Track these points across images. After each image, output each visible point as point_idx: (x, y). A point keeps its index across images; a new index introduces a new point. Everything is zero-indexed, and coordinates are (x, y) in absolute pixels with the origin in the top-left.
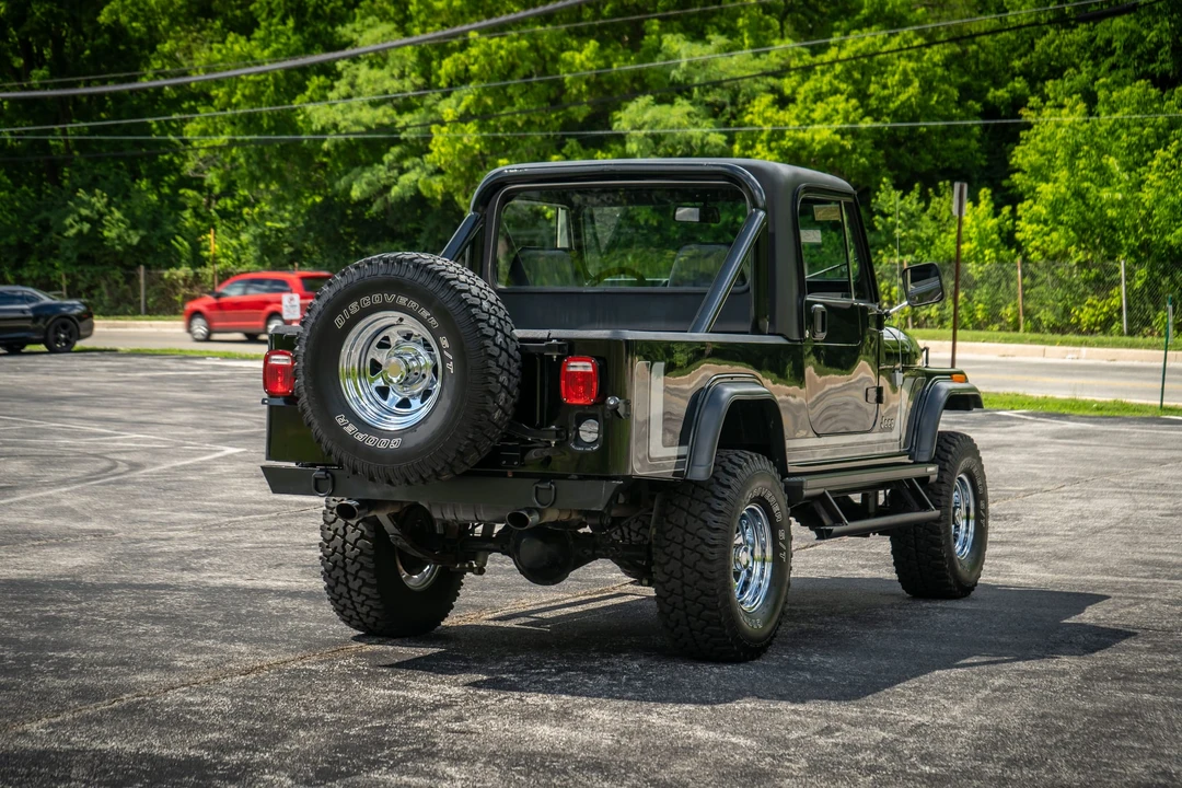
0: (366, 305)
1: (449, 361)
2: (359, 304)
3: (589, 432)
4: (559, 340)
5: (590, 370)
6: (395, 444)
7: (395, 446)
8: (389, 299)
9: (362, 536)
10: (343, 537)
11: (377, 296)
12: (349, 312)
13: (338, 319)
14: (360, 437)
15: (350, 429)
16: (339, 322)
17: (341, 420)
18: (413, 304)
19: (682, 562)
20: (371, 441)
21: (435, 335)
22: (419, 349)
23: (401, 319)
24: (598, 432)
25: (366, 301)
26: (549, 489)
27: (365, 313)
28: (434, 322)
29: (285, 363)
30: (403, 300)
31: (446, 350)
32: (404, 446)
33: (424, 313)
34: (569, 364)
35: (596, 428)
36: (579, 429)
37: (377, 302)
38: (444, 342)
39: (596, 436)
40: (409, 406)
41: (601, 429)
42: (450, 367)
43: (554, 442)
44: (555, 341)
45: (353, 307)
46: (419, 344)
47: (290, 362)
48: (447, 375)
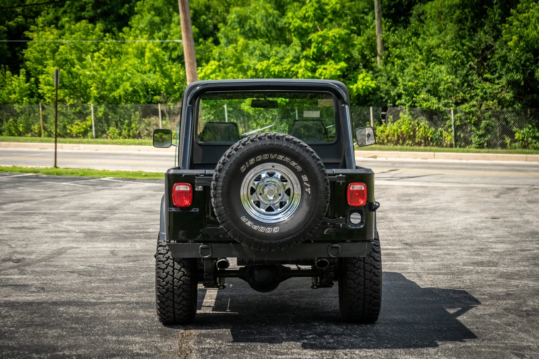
0: (259, 160)
1: (308, 187)
2: (255, 160)
3: (355, 219)
4: (343, 174)
5: (363, 189)
6: (276, 230)
7: (276, 231)
8: (273, 157)
9: (184, 275)
10: (173, 276)
11: (266, 155)
12: (249, 163)
13: (243, 167)
14: (255, 227)
15: (249, 223)
16: (243, 169)
17: (244, 219)
18: (287, 159)
19: (364, 277)
20: (262, 229)
21: (299, 175)
22: (277, 181)
23: (273, 166)
24: (362, 219)
25: (259, 158)
26: (338, 248)
27: (257, 164)
28: (299, 168)
29: (186, 189)
30: (281, 157)
31: (306, 182)
32: (281, 231)
33: (294, 164)
34: (351, 186)
35: (360, 217)
36: (350, 217)
37: (266, 158)
38: (305, 178)
39: (360, 221)
40: (273, 210)
41: (364, 217)
42: (309, 190)
43: (341, 225)
44: (341, 175)
45: (252, 161)
46: (277, 178)
47: (188, 189)
48: (305, 194)
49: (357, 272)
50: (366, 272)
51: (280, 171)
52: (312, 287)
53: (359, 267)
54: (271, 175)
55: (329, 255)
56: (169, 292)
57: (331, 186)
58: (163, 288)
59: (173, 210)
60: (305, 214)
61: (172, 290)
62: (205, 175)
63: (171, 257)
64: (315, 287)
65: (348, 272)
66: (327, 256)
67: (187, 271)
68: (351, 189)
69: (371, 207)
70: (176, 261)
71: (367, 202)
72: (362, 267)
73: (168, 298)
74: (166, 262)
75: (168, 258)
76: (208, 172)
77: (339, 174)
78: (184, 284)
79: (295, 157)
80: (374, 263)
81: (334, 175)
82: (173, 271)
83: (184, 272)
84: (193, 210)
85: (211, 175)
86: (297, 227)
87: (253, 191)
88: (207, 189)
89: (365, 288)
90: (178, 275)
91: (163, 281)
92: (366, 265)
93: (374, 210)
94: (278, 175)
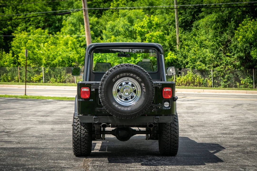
0: (121, 76)
1: (144, 89)
3: (166, 105)
4: (161, 84)
5: (170, 90)
6: (129, 109)
7: (129, 110)
8: (128, 74)
9: (86, 132)
10: (80, 133)
11: (125, 74)
12: (117, 77)
13: (114, 79)
14: (119, 108)
15: (116, 106)
16: (114, 80)
17: (114, 104)
18: (135, 76)
19: (171, 134)
20: (122, 109)
21: (140, 83)
22: (130, 86)
23: (128, 79)
24: (170, 105)
25: (121, 75)
26: (158, 118)
27: (120, 78)
28: (140, 80)
29: (87, 90)
30: (132, 75)
31: (143, 86)
32: (132, 110)
33: (138, 78)
34: (165, 89)
35: (169, 104)
36: (164, 104)
37: (124, 75)
38: (143, 84)
39: (168, 106)
40: (128, 100)
41: (171, 104)
42: (145, 90)
43: (160, 107)
44: (160, 84)
45: (118, 76)
46: (130, 85)
47: (88, 90)
48: (143, 92)
49: (167, 131)
50: (171, 131)
51: (131, 81)
52: (146, 139)
53: (168, 129)
54: (127, 83)
55: (154, 121)
56: (78, 140)
57: (155, 89)
58: (76, 139)
59: (81, 100)
60: (143, 101)
61: (80, 139)
62: (96, 84)
63: (80, 124)
64: (147, 139)
65: (163, 131)
66: (153, 122)
67: (87, 131)
68: (164, 90)
69: (174, 99)
70: (82, 126)
71: (172, 97)
72: (170, 129)
73: (78, 143)
74: (77, 126)
75: (78, 124)
76: (97, 82)
77: (159, 84)
78: (86, 136)
79: (138, 75)
80: (175, 127)
81: (157, 84)
82: (81, 130)
83: (86, 131)
84: (90, 100)
85: (99, 84)
86: (139, 108)
87: (118, 91)
88: (97, 90)
89: (171, 139)
90: (83, 132)
91: (76, 135)
92: (171, 128)
93: (175, 101)
94: (130, 83)
